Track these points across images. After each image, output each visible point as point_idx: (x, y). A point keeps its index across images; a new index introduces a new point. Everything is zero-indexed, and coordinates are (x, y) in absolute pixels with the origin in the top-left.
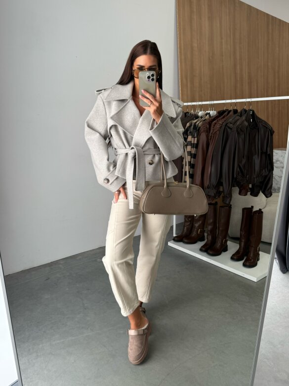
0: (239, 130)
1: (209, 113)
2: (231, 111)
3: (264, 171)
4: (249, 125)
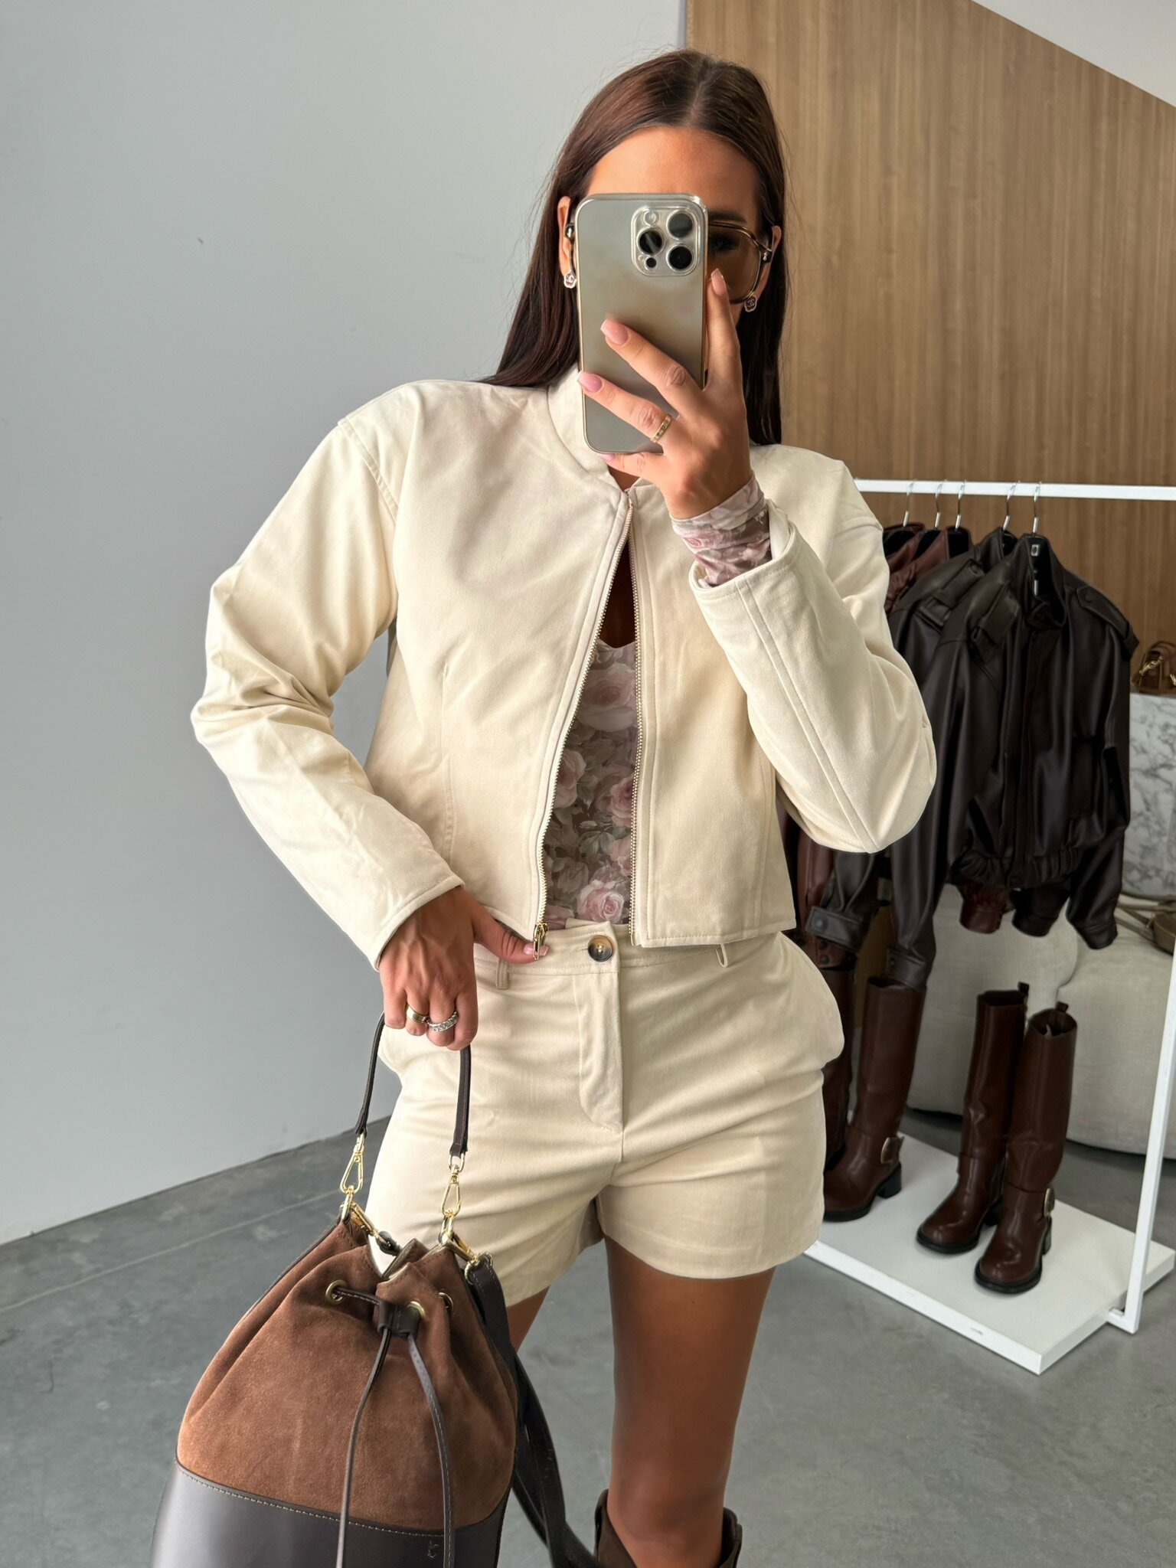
0: (978, 638)
2: (934, 534)
3: (1082, 824)
4: (1025, 611)
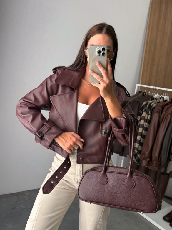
1: (163, 97)
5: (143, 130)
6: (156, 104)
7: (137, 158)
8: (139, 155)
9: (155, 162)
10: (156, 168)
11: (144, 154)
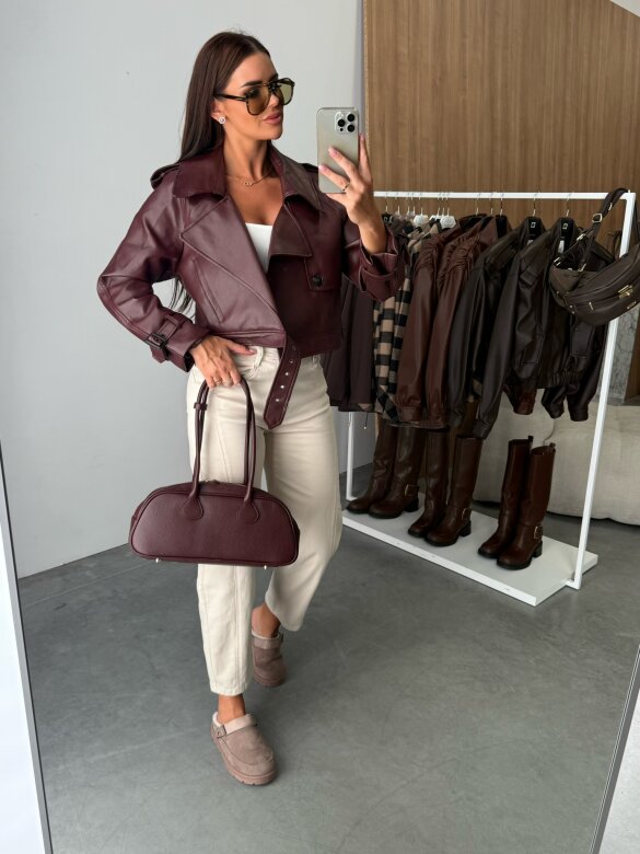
1: (438, 220)
5: (394, 324)
6: (420, 243)
7: (388, 406)
8: (391, 397)
9: (435, 405)
10: (440, 420)
11: (405, 389)
